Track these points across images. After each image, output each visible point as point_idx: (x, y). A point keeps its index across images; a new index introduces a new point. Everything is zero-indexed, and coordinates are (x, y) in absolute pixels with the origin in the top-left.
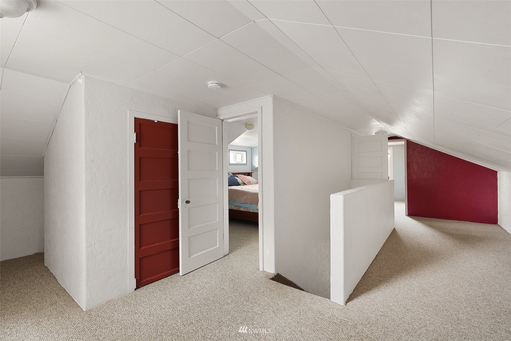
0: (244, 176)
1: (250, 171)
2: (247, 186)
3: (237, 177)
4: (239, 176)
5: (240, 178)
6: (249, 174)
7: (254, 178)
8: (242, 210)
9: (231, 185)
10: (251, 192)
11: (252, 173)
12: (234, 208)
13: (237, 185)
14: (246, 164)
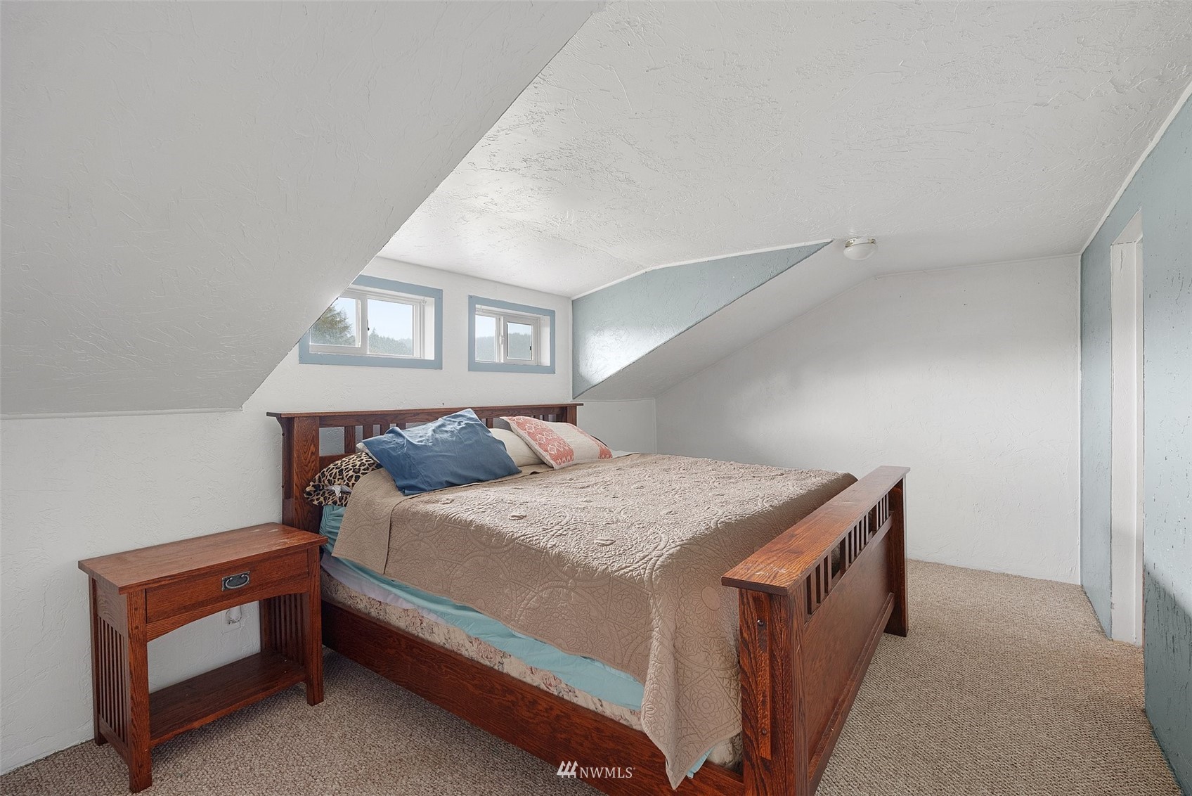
0: (540, 422)
1: (567, 400)
2: (553, 479)
3: (507, 427)
4: (513, 425)
5: (522, 432)
6: (564, 413)
7: (585, 431)
8: (514, 674)
9: (460, 476)
10: (580, 557)
11: (574, 406)
12: (468, 645)
13: (499, 472)
14: (551, 370)
